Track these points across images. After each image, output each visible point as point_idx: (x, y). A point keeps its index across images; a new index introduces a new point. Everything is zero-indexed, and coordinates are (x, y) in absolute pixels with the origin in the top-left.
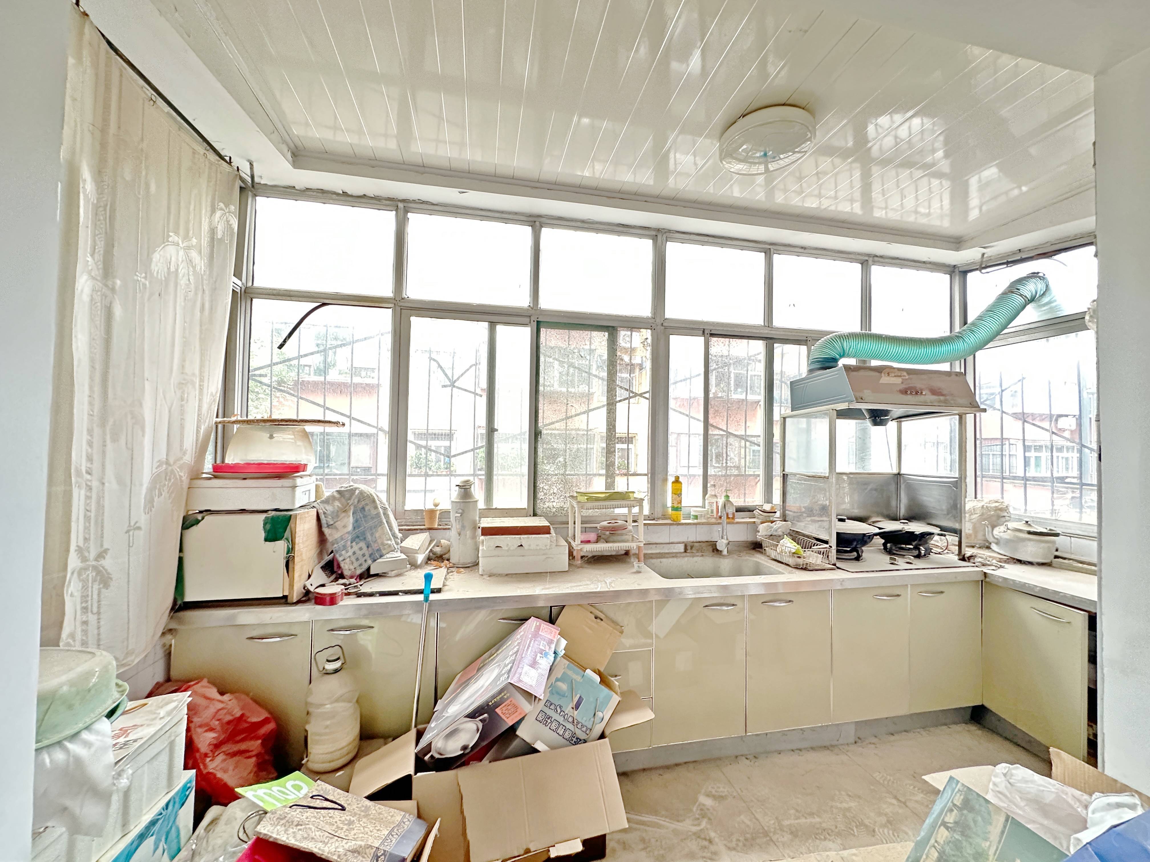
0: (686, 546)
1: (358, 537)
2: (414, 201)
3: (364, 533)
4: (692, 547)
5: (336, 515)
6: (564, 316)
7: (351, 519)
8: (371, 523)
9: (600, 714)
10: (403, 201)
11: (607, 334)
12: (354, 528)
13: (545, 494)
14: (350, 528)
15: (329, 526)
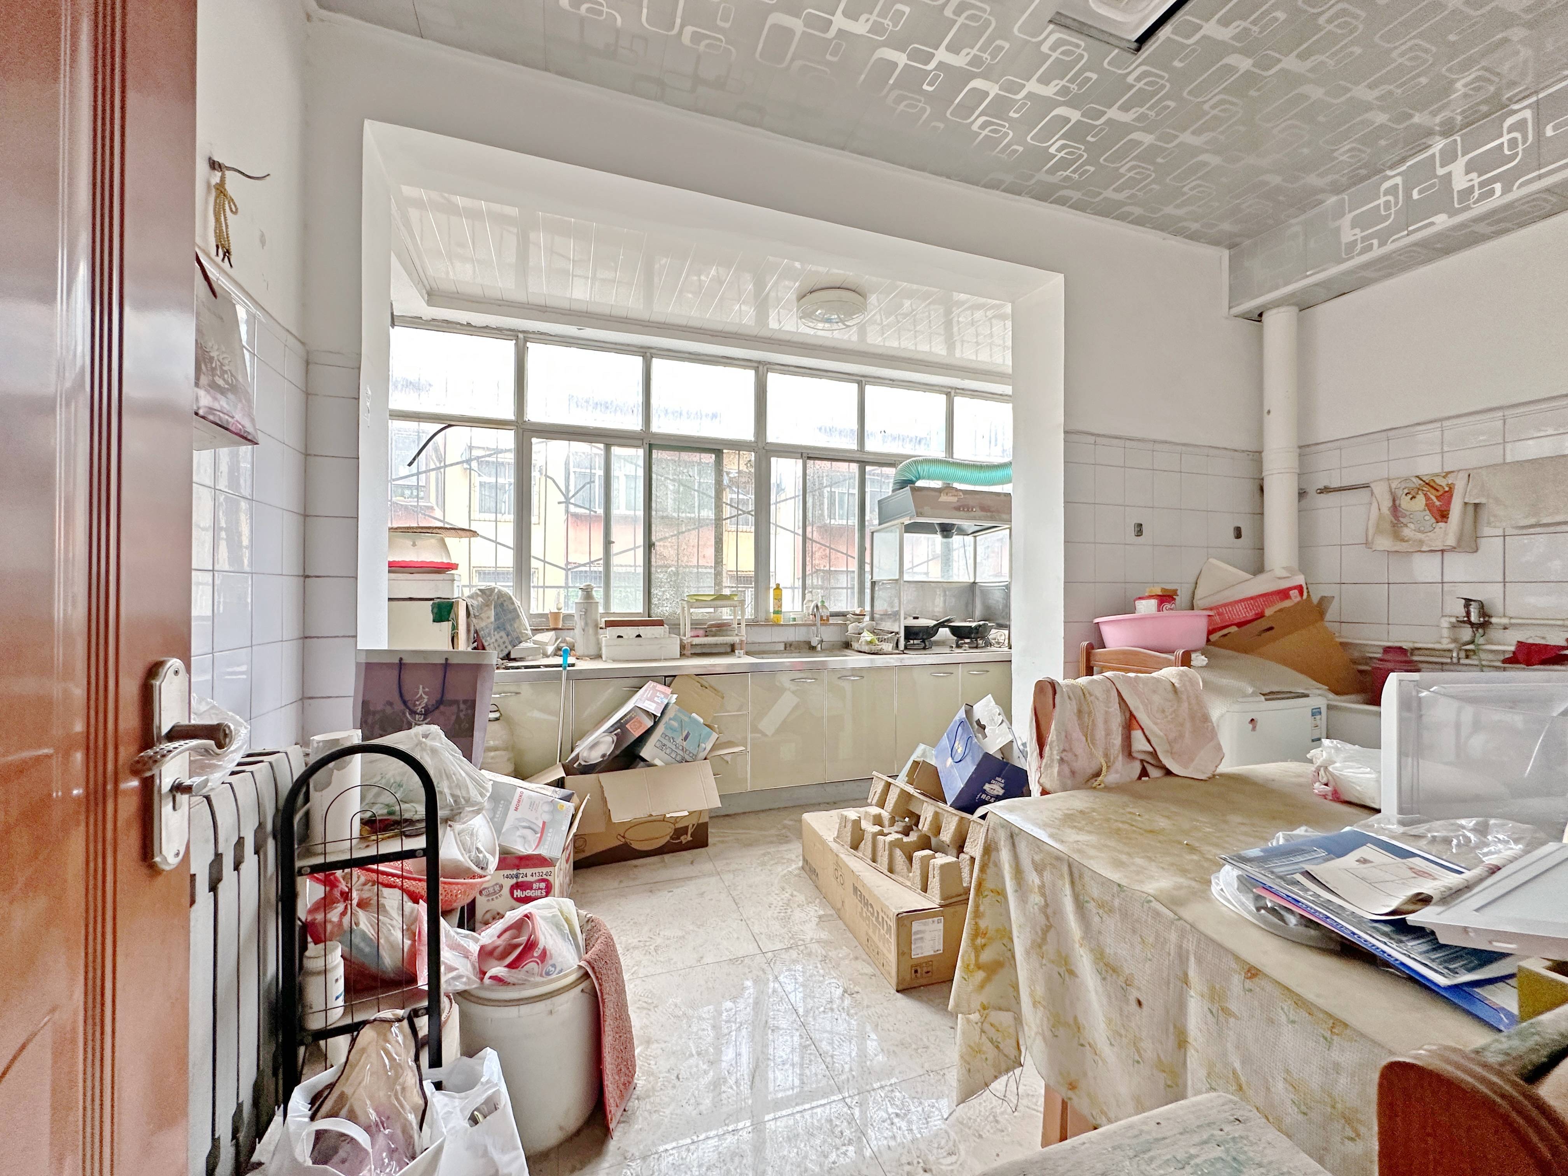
0: (785, 645)
1: (498, 627)
2: (534, 332)
3: (503, 624)
4: (791, 645)
5: (481, 608)
6: (675, 440)
7: (492, 613)
8: (510, 616)
9: (703, 745)
10: (523, 332)
11: (714, 456)
12: (495, 620)
13: (659, 599)
14: (493, 619)
15: (475, 616)
